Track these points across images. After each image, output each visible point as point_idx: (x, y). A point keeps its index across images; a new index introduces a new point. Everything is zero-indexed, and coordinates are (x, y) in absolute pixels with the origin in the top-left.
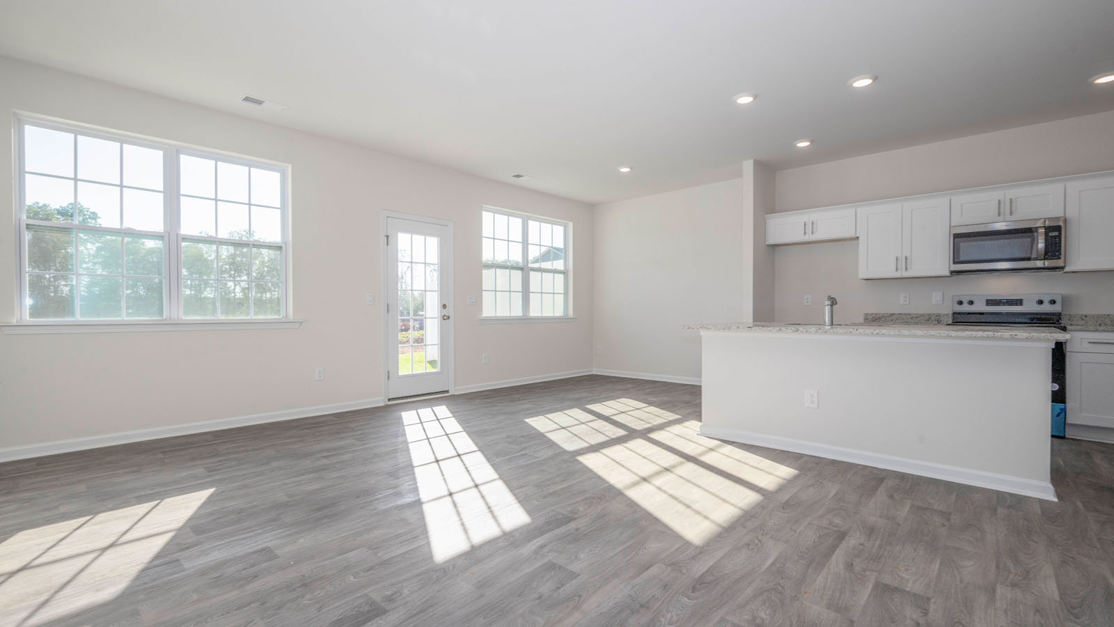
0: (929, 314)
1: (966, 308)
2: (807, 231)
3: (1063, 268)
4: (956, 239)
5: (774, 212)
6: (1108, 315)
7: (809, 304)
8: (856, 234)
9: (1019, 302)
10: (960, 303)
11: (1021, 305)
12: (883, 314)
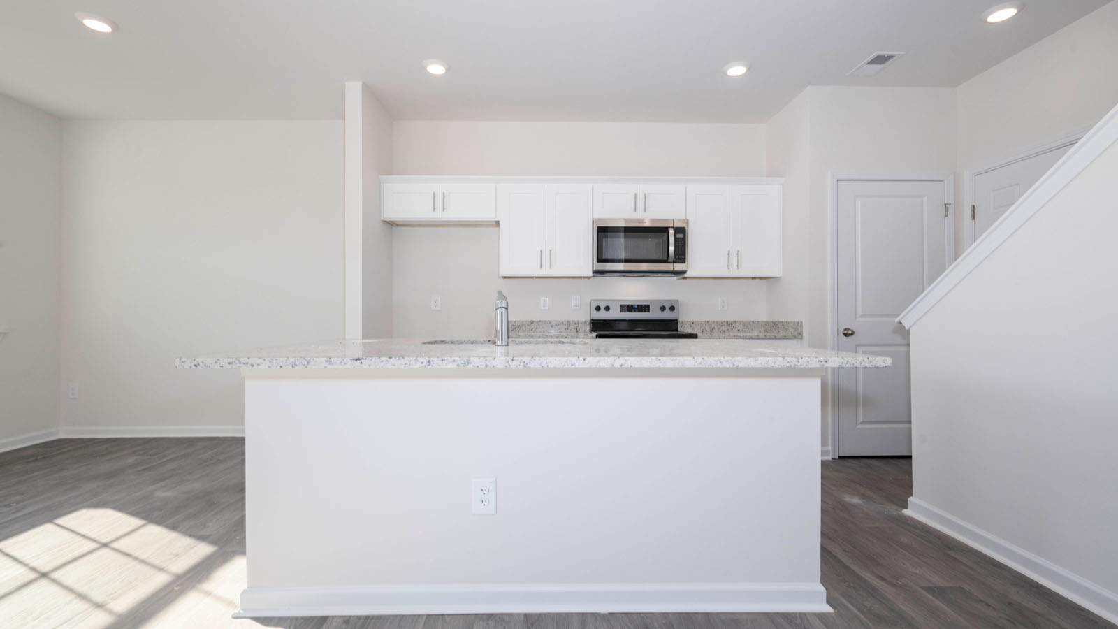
0: (568, 322)
1: (603, 315)
2: (437, 206)
3: (684, 272)
4: (600, 234)
5: (391, 173)
6: (708, 322)
7: (438, 308)
8: (496, 217)
9: (645, 308)
10: (598, 308)
11: (649, 311)
12: (523, 322)
